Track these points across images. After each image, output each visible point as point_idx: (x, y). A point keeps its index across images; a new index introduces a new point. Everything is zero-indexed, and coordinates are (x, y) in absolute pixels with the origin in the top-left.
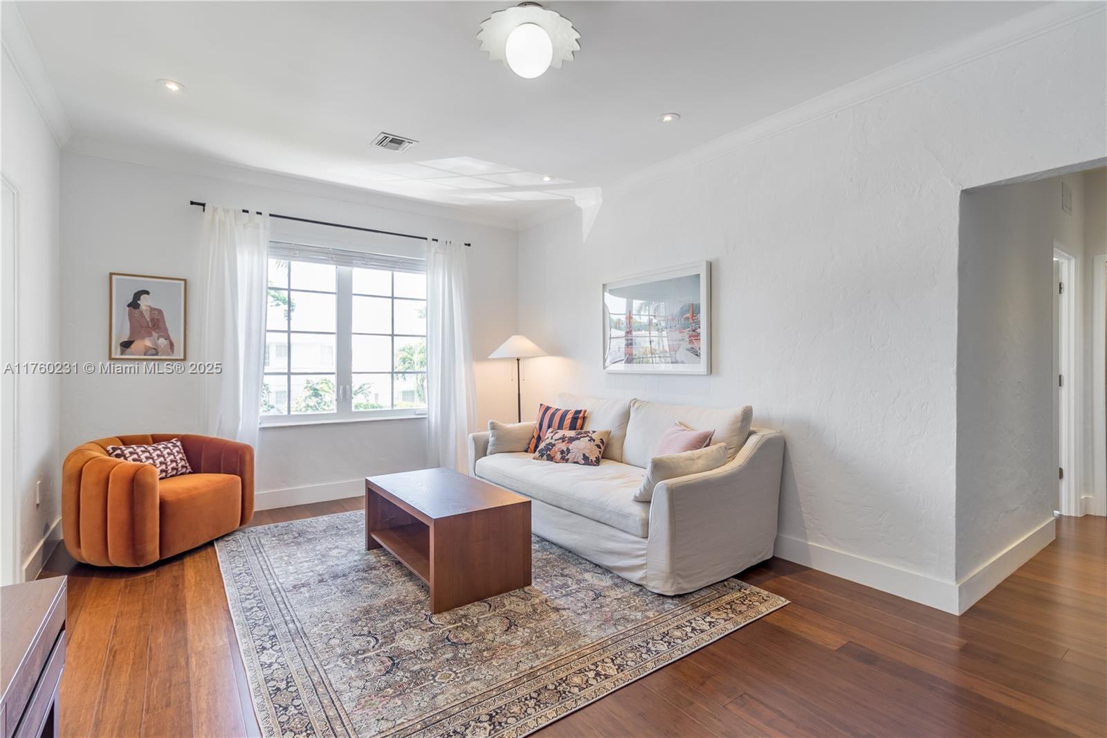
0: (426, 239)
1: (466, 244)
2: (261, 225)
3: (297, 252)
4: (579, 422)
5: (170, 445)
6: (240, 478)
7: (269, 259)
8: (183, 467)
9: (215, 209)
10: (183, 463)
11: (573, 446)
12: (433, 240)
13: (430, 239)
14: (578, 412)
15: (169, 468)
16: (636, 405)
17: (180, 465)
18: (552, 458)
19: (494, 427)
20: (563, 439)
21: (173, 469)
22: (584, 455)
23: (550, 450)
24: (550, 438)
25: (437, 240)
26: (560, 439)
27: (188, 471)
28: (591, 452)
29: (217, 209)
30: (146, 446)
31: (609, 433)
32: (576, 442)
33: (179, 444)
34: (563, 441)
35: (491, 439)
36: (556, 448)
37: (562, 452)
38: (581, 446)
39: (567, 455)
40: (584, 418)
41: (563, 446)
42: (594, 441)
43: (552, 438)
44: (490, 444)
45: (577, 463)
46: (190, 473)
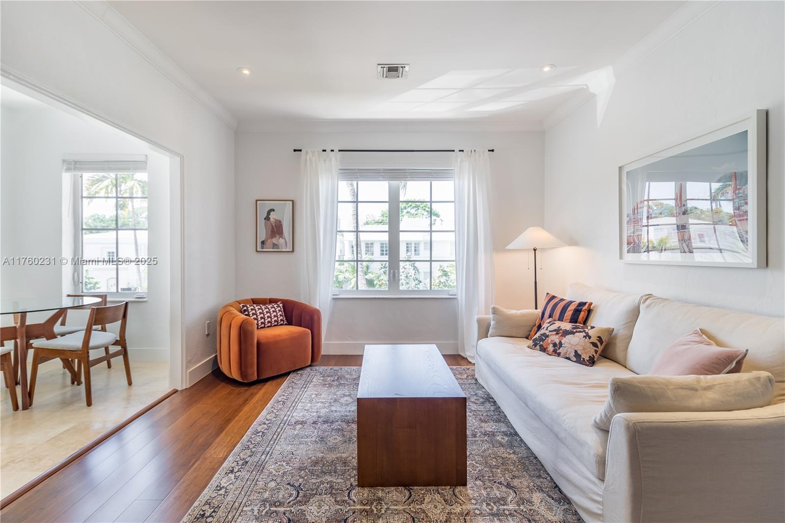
0: (454, 151)
1: (489, 151)
2: (333, 158)
3: (358, 175)
4: (582, 315)
5: (275, 306)
6: (310, 331)
7: (339, 182)
8: (281, 320)
9: (307, 153)
10: (282, 318)
11: (568, 340)
12: (460, 151)
13: (457, 150)
14: (582, 304)
15: (273, 320)
16: (648, 302)
17: (279, 319)
18: (545, 349)
19: (495, 311)
20: (557, 331)
21: (275, 321)
22: (576, 352)
23: (543, 341)
24: (545, 328)
25: (463, 151)
26: (555, 330)
27: (285, 323)
28: (584, 349)
29: (308, 152)
30: (261, 305)
31: (610, 331)
32: (569, 337)
33: (281, 305)
34: (557, 334)
35: (492, 323)
36: (549, 340)
37: (555, 345)
38: (575, 341)
39: (559, 348)
40: (589, 311)
41: (556, 339)
42: (590, 337)
43: (547, 329)
44: (491, 327)
45: (568, 359)
46: (286, 324)
